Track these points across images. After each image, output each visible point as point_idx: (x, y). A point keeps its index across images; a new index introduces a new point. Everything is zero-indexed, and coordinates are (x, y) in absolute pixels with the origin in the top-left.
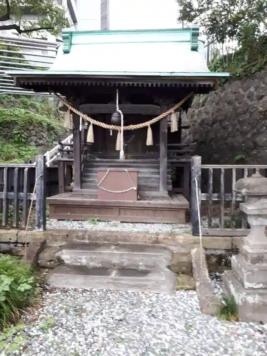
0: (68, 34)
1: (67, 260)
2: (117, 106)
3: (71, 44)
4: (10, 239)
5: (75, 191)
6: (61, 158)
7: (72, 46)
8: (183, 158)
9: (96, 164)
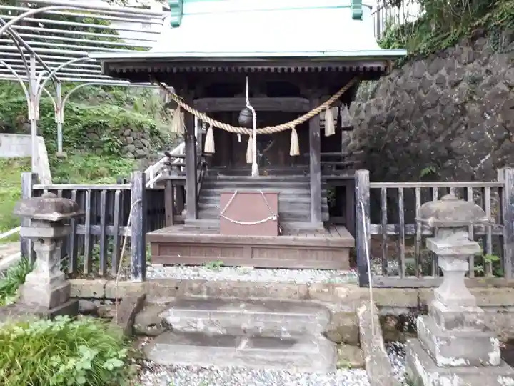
0: (177, 1)
1: (176, 324)
2: (247, 99)
3: (182, 14)
4: (95, 293)
5: (188, 223)
6: (169, 175)
7: (184, 16)
9: (218, 183)
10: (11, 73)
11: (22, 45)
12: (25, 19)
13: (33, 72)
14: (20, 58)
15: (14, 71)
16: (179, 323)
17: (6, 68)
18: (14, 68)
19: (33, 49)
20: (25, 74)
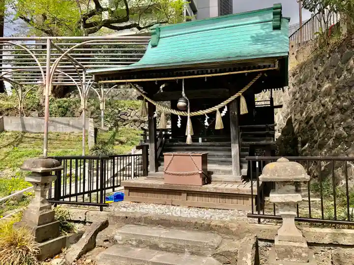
0: (155, 30)
1: (119, 240)
2: (183, 92)
3: (159, 38)
4: (80, 218)
5: (151, 175)
6: (143, 142)
7: (161, 39)
8: (263, 140)
9: (174, 148)
10: (72, 81)
11: (77, 64)
12: (74, 49)
13: (84, 79)
14: (75, 72)
15: (73, 80)
16: (121, 241)
17: (69, 78)
18: (74, 78)
19: (85, 66)
20: (79, 81)
